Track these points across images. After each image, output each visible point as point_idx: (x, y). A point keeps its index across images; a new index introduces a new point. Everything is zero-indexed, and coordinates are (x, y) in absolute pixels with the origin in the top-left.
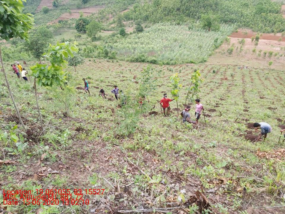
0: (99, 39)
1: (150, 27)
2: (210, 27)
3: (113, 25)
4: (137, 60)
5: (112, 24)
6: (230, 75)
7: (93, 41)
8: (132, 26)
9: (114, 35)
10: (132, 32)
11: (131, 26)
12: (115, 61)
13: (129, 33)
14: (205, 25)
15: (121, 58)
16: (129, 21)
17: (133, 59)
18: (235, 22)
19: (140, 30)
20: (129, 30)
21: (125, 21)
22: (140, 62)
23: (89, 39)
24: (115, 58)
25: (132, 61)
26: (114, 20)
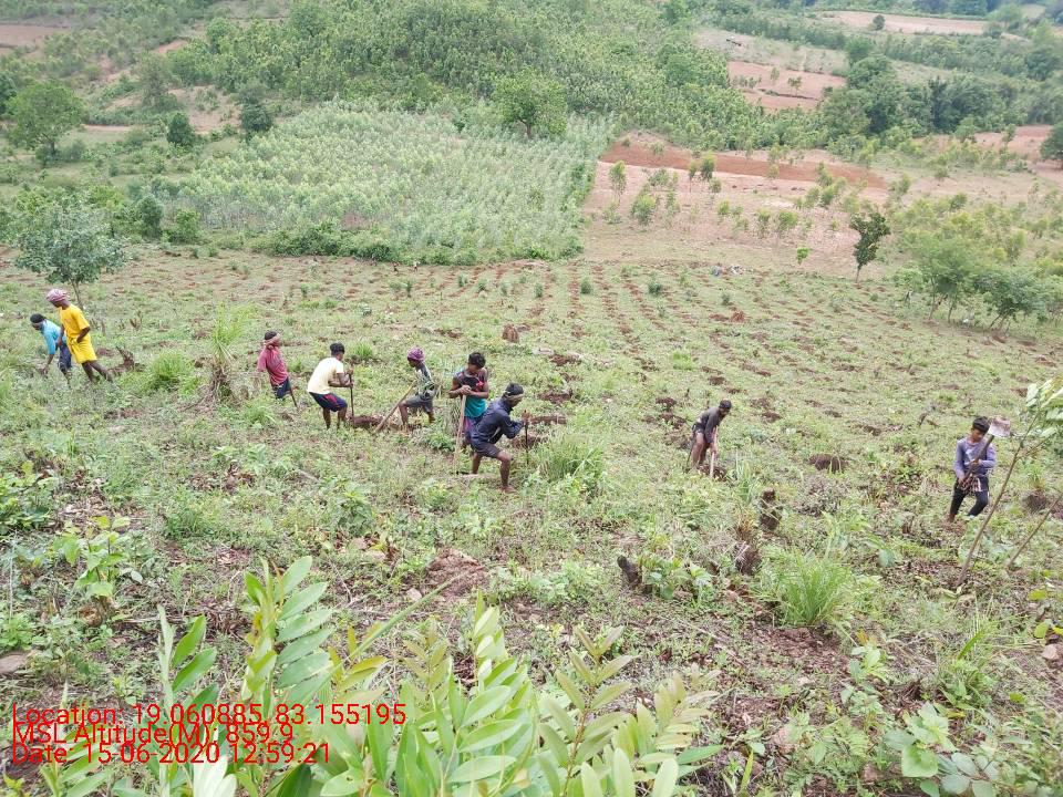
2: (530, 125)
3: (124, 102)
5: (117, 95)
8: (213, 109)
12: (203, 251)
13: (205, 133)
16: (196, 89)
19: (257, 124)
20: (204, 124)
21: (176, 85)
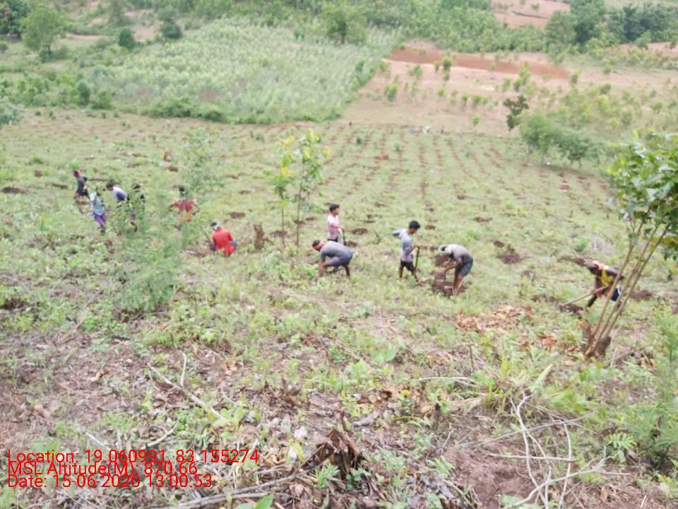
0: (62, 55)
1: (198, 28)
2: (344, 35)
3: (98, 21)
4: (170, 113)
5: (96, 15)
6: (395, 149)
7: (43, 62)
8: (151, 25)
9: (102, 46)
10: (152, 38)
11: (148, 22)
12: (110, 114)
13: (143, 41)
14: (333, 30)
15: (125, 107)
16: (143, 11)
17: (160, 110)
18: (400, 24)
19: (173, 35)
20: (143, 34)
21: (130, 9)
22: (179, 116)
23: (34, 56)
24: (109, 108)
25: (156, 115)
26: (99, 6)
